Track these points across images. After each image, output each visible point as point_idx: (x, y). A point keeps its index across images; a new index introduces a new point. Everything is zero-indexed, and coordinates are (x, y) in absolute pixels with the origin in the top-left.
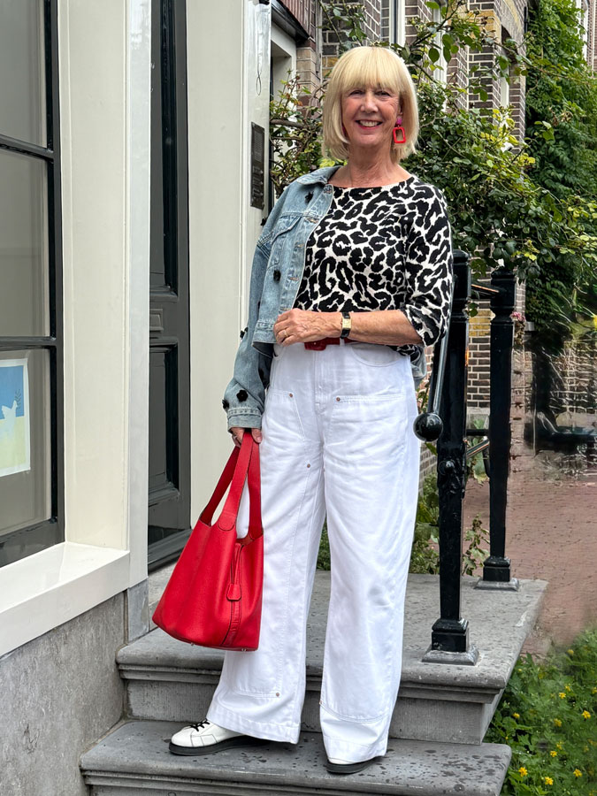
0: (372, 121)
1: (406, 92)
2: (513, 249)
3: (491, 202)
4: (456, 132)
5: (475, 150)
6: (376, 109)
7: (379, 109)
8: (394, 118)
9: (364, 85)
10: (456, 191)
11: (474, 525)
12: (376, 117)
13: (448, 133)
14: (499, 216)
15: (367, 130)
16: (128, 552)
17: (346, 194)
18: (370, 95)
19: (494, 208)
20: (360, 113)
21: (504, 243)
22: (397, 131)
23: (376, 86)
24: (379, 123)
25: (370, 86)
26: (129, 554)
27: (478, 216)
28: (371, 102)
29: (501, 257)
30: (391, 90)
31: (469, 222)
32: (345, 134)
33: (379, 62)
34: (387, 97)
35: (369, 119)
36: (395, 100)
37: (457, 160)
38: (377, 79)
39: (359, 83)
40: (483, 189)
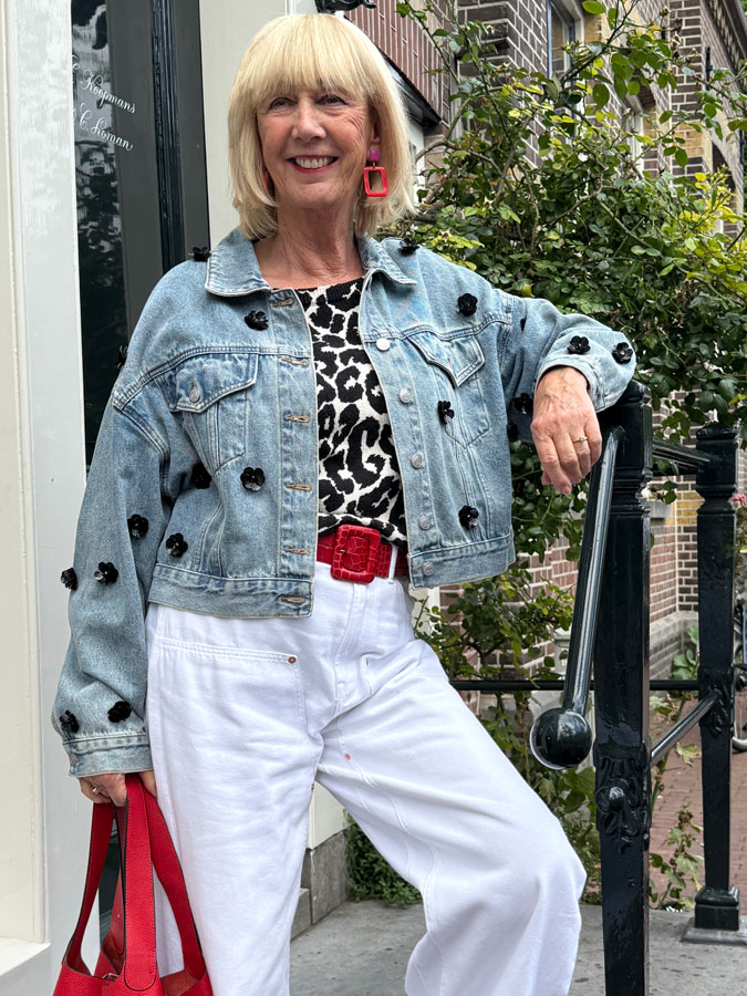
0: (317, 157)
1: (377, 94)
2: (733, 392)
3: (693, 316)
4: (636, 209)
5: (666, 232)
6: (320, 132)
7: (326, 130)
8: (360, 148)
9: (293, 87)
10: (637, 303)
11: (680, 819)
12: (323, 149)
13: (623, 211)
14: (708, 340)
15: (311, 175)
16: (46, 945)
17: (320, 300)
18: (306, 105)
19: (700, 327)
20: (291, 142)
21: (717, 381)
22: (372, 175)
23: (315, 86)
24: (333, 159)
25: (303, 87)
26: (49, 948)
27: (675, 342)
28: (310, 119)
29: (712, 406)
30: (343, 91)
31: (659, 351)
32: (271, 188)
33: (317, 41)
34: (338, 108)
35: (310, 152)
36: (358, 111)
37: (637, 250)
38: (317, 73)
39: (281, 83)
40: (680, 296)
